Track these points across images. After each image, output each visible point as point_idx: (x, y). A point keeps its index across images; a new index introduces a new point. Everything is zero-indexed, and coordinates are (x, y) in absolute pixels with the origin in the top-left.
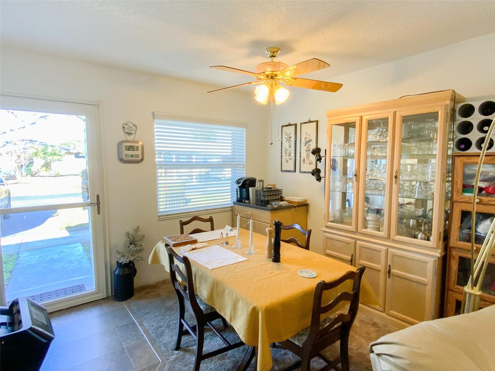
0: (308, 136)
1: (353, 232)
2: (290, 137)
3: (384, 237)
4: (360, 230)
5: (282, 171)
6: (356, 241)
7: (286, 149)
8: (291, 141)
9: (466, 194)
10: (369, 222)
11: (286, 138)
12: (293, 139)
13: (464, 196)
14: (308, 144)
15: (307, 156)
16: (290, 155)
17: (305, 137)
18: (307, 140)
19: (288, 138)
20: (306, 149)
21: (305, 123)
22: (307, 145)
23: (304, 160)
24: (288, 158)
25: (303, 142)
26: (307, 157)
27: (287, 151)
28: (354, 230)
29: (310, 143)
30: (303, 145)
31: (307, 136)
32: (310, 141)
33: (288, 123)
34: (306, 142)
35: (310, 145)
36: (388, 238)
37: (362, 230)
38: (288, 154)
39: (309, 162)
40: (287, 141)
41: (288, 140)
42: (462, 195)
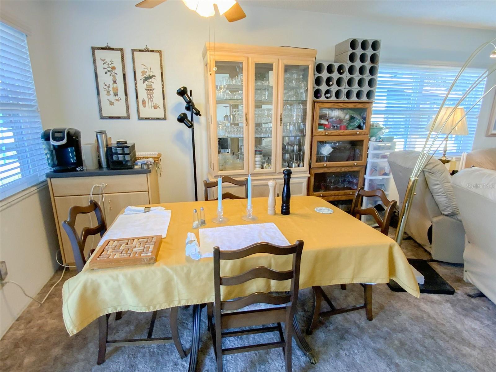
0: (148, 69)
2: (114, 68)
3: (272, 172)
5: (102, 117)
7: (106, 85)
8: (116, 74)
11: (104, 68)
12: (119, 71)
14: (149, 80)
15: (149, 97)
16: (116, 94)
17: (142, 70)
18: (147, 75)
19: (110, 69)
20: (146, 88)
21: (140, 51)
22: (146, 82)
23: (144, 102)
24: (112, 98)
25: (139, 76)
26: (149, 99)
27: (109, 87)
28: (247, 173)
29: (152, 80)
30: (140, 82)
31: (146, 70)
32: (151, 77)
33: (106, 45)
34: (145, 78)
35: (153, 83)
37: (254, 171)
38: (112, 93)
39: (153, 105)
40: (106, 73)
41: (109, 71)
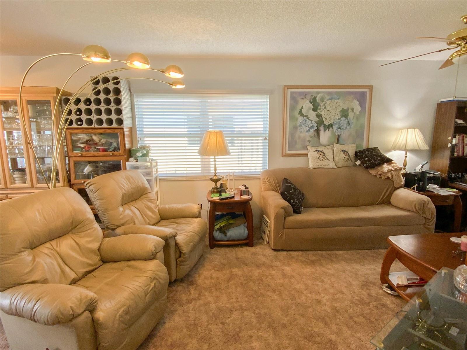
1: (3, 189)
3: (29, 187)
4: (9, 186)
6: (7, 196)
9: (75, 152)
10: (16, 179)
13: (74, 153)
28: (4, 187)
36: (32, 187)
37: (11, 186)
42: (73, 152)
